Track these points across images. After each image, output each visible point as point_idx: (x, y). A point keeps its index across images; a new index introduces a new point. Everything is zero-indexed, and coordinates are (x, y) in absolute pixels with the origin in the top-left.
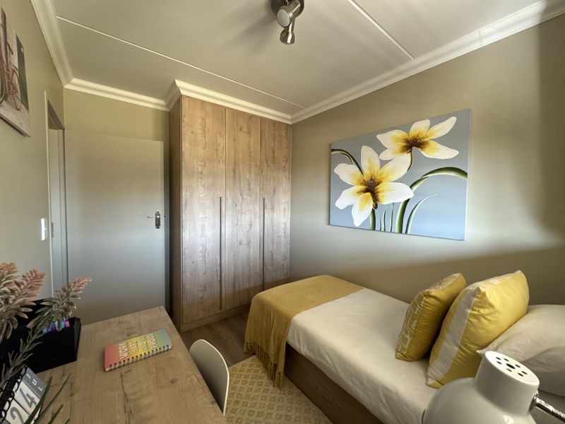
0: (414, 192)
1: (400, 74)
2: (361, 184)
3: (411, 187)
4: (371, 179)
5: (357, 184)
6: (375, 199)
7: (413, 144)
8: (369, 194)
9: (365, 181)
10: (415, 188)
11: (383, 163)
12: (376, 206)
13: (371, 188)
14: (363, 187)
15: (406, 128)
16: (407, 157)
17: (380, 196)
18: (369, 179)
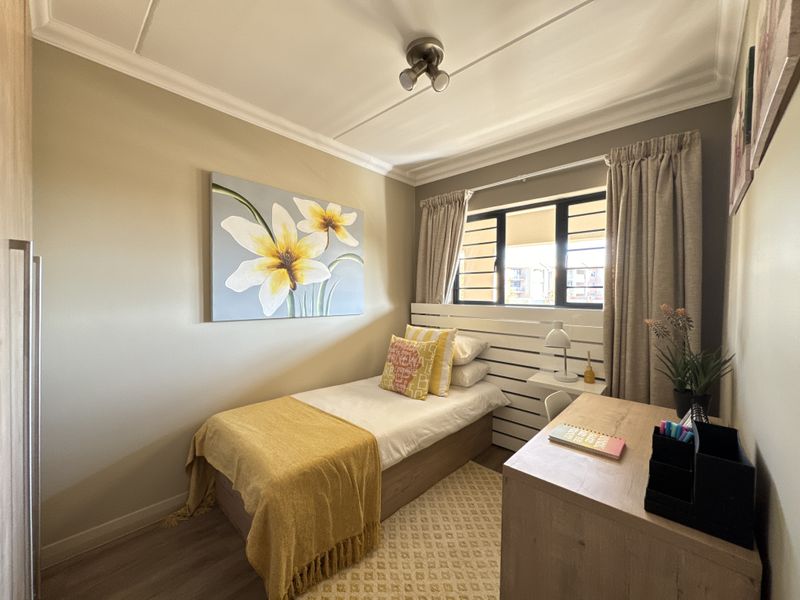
0: (332, 273)
1: (317, 141)
2: (274, 256)
3: (329, 267)
4: (287, 252)
5: (267, 255)
6: (293, 278)
7: (328, 224)
8: (284, 271)
9: (278, 252)
10: (332, 268)
11: (301, 235)
12: (294, 288)
13: (286, 263)
14: (277, 261)
15: (324, 204)
16: (323, 235)
17: (298, 274)
18: (284, 250)
